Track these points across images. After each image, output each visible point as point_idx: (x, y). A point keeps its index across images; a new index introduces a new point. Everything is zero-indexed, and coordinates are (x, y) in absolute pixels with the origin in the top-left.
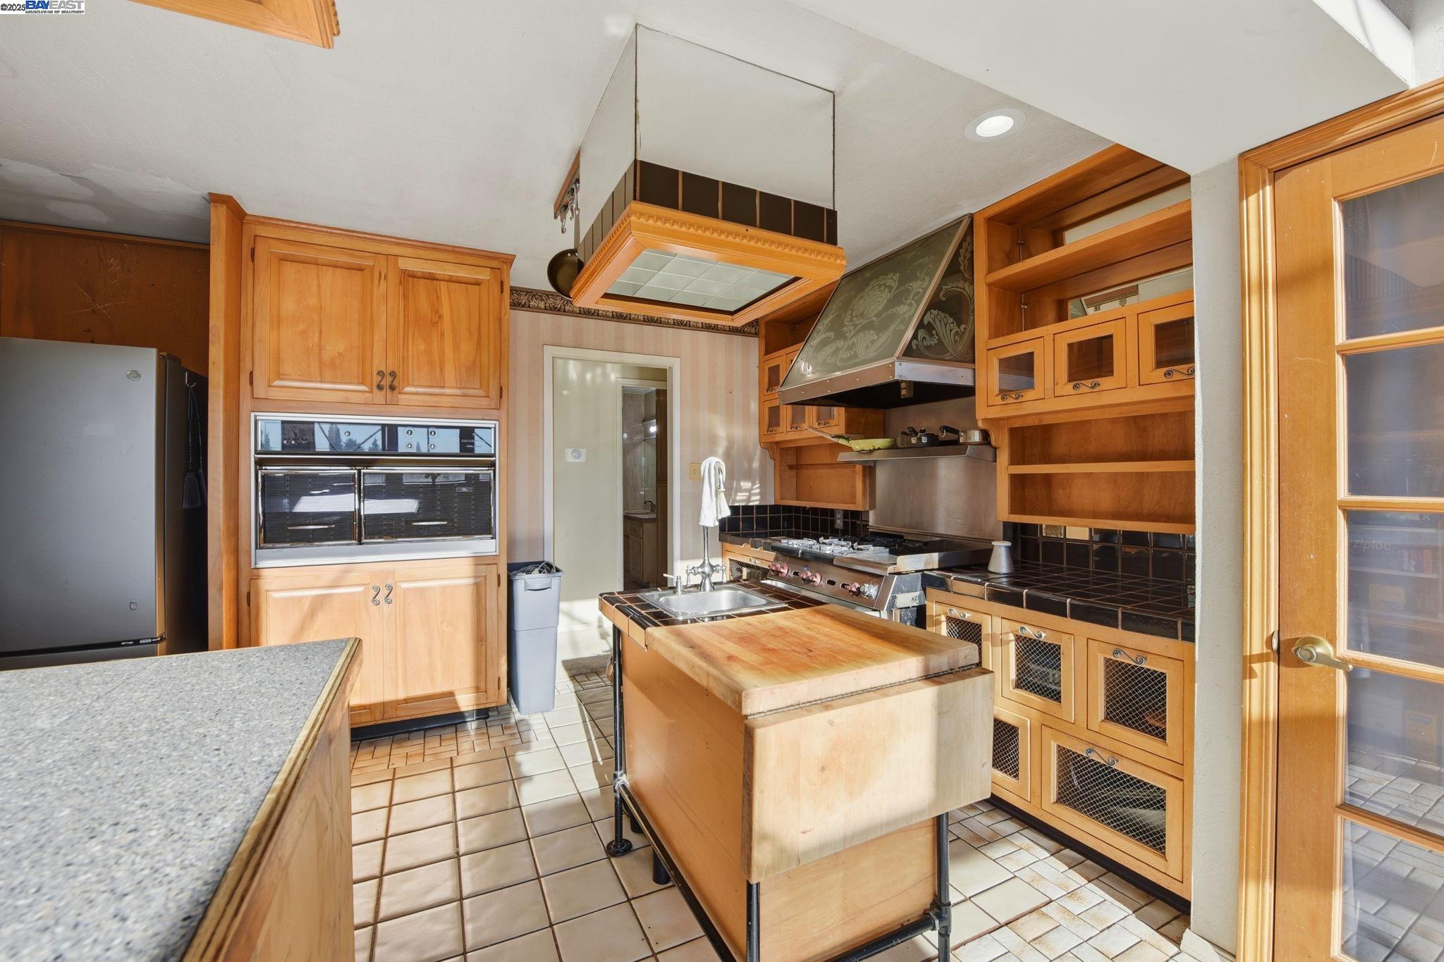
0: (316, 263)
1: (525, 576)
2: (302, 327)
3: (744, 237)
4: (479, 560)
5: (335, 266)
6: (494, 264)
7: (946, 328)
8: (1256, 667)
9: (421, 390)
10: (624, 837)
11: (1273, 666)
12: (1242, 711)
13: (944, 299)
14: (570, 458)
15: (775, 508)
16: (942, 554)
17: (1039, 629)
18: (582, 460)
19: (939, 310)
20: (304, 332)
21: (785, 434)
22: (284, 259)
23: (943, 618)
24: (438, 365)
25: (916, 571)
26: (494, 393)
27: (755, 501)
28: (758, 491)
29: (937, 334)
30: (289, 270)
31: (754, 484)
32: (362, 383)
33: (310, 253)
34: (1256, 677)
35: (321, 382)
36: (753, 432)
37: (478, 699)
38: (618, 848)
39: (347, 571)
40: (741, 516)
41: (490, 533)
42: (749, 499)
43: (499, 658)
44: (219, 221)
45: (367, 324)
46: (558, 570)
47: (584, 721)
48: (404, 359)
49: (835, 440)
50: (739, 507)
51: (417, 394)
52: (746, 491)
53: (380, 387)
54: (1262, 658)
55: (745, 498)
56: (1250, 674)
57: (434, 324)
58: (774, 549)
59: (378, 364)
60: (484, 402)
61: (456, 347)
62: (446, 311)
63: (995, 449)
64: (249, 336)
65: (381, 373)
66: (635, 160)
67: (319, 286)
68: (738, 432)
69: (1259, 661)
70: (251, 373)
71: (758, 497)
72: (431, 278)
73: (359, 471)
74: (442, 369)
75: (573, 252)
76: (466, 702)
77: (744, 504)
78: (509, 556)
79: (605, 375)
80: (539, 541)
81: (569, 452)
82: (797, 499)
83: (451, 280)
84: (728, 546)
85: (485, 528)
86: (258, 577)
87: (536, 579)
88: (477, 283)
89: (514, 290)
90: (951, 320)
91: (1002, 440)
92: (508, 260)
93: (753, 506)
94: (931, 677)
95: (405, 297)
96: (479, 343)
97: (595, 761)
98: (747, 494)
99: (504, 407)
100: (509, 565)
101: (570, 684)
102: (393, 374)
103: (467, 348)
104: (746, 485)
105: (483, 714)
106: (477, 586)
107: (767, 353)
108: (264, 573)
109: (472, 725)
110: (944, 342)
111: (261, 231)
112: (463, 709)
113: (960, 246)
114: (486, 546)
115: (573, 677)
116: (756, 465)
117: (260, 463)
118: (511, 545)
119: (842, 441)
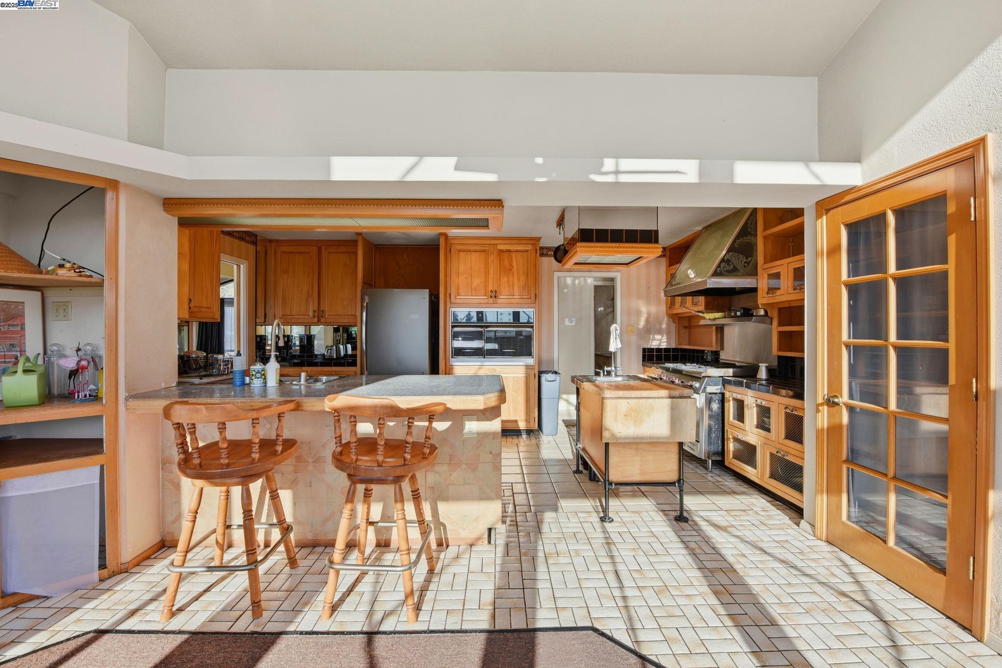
0: (470, 251)
1: (545, 375)
2: (466, 275)
3: (618, 247)
4: (528, 367)
5: (476, 251)
6: (533, 242)
7: (739, 261)
8: (820, 408)
9: (505, 297)
10: (580, 469)
11: (826, 407)
12: (816, 425)
13: (737, 246)
14: (567, 323)
15: (675, 350)
16: (735, 369)
17: (762, 400)
18: (573, 324)
19: (734, 252)
20: (466, 278)
21: (678, 310)
22: (460, 251)
23: (731, 399)
24: (511, 286)
25: (720, 377)
26: (533, 297)
27: (664, 346)
28: (665, 340)
29: (733, 264)
30: (462, 254)
31: (662, 336)
32: (485, 296)
33: (469, 248)
34: (820, 412)
35: (472, 296)
36: (663, 308)
37: (527, 425)
38: (578, 471)
39: (480, 368)
40: (655, 353)
41: (531, 356)
42: (660, 345)
43: (534, 409)
44: (442, 241)
45: (487, 273)
46: (559, 374)
47: (570, 440)
48: (500, 285)
49: (697, 313)
50: (654, 348)
51: (504, 299)
52: (657, 340)
53: (491, 297)
54: (822, 404)
55: (657, 344)
56: (818, 411)
57: (510, 270)
58: (662, 368)
59: (490, 288)
60: (529, 301)
61: (519, 280)
62: (514, 264)
63: (772, 318)
64: (449, 280)
65: (491, 291)
66: (579, 229)
67: (471, 259)
68: (653, 309)
69: (821, 406)
70: (450, 294)
71: (665, 344)
72: (509, 251)
73: (484, 330)
74: (513, 289)
75: (563, 245)
76: (522, 425)
77: (656, 347)
78: (539, 367)
79: (586, 281)
80: (552, 362)
81: (567, 320)
82: (689, 345)
83: (517, 251)
84: (647, 369)
85: (529, 354)
86: (452, 369)
87: (550, 377)
88: (527, 251)
89: (542, 248)
90: (742, 256)
91: (774, 314)
92: (538, 239)
93: (662, 348)
94: (671, 397)
95: (500, 260)
96: (527, 276)
97: (573, 451)
98: (659, 342)
99: (537, 303)
100: (539, 372)
101: (566, 429)
102: (496, 291)
103: (523, 278)
104: (658, 337)
105: (529, 432)
106: (526, 377)
107: (670, 265)
108: (454, 367)
109: (524, 436)
110: (737, 267)
111: (452, 242)
112: (521, 429)
113: (748, 219)
114: (530, 361)
115: (567, 426)
116: (664, 326)
117: (453, 327)
118: (540, 362)
119: (700, 314)
